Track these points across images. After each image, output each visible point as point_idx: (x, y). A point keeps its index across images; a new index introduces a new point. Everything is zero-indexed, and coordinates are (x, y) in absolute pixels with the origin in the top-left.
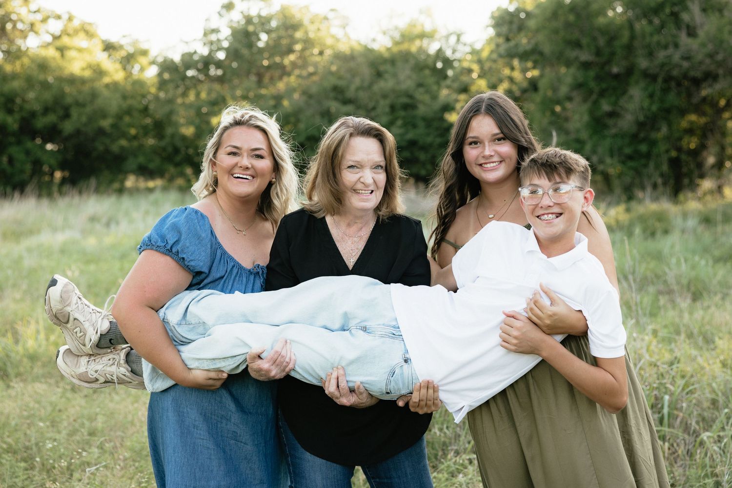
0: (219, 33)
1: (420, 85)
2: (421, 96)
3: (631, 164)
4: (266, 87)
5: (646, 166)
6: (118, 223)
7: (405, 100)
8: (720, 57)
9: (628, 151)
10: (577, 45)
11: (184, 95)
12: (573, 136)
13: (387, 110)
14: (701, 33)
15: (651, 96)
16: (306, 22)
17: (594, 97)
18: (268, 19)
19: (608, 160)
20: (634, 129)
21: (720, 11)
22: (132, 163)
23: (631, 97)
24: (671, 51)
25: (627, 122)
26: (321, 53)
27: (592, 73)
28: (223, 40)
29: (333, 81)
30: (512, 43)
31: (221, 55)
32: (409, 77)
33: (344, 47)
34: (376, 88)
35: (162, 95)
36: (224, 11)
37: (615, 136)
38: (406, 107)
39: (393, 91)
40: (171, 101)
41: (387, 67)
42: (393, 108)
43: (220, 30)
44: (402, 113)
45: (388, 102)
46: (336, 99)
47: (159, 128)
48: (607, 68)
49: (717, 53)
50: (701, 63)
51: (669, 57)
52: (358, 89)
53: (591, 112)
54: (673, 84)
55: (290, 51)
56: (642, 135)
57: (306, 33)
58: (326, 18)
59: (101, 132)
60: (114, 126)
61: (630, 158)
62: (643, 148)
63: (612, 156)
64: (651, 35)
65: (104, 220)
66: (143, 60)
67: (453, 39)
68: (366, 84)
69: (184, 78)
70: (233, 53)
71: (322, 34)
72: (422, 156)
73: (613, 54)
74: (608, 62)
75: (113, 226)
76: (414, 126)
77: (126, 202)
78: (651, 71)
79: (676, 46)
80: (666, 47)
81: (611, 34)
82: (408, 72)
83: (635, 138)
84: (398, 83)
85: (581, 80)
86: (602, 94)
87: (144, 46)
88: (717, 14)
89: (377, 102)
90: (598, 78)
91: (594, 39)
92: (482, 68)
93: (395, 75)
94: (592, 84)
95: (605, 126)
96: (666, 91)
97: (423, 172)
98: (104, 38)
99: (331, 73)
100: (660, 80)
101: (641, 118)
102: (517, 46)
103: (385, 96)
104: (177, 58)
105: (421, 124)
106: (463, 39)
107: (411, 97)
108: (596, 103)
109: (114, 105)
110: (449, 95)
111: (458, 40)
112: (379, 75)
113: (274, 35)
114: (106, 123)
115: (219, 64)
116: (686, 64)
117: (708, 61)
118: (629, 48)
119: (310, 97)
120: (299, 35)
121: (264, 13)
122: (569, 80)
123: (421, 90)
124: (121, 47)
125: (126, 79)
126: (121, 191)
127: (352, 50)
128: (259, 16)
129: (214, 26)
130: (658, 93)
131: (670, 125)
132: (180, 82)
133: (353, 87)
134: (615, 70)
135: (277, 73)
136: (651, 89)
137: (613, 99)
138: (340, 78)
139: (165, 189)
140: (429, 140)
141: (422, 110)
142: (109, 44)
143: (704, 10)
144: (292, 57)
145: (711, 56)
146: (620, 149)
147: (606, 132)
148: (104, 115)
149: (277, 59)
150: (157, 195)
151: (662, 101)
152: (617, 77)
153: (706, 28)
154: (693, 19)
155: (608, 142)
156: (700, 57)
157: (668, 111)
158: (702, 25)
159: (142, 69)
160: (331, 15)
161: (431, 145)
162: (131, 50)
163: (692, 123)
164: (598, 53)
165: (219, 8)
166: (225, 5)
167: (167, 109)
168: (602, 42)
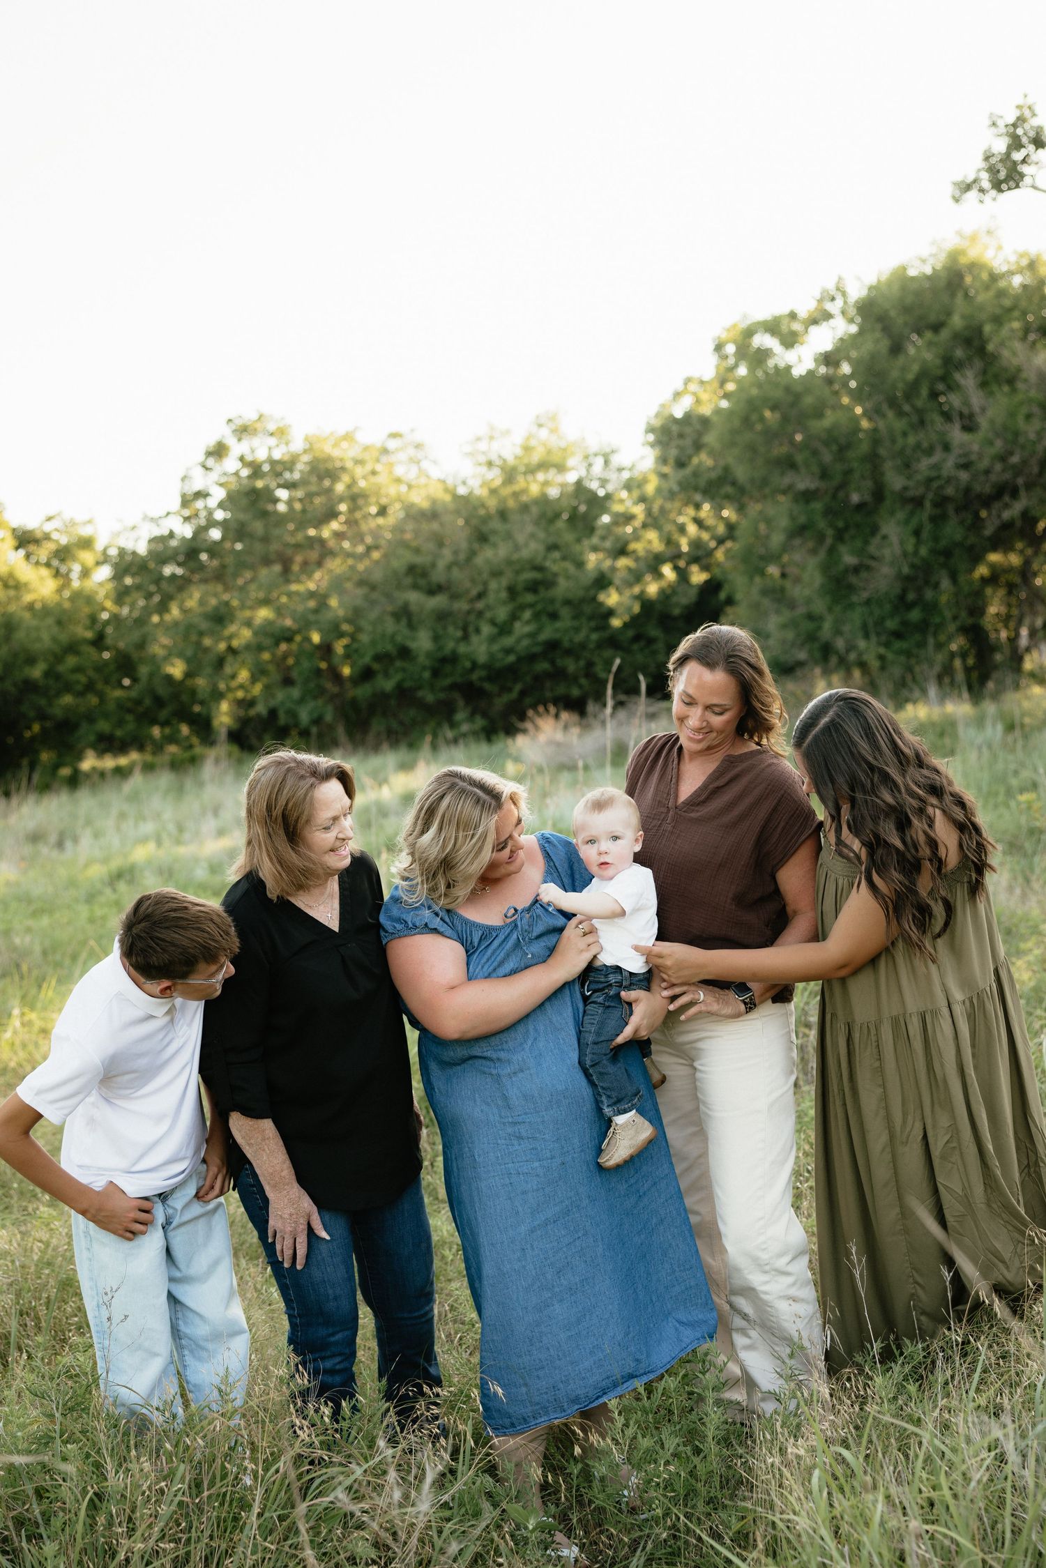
0: (208, 498)
1: (553, 547)
2: (554, 564)
3: (898, 645)
4: (298, 581)
5: (922, 644)
6: (76, 840)
7: (529, 575)
8: (1015, 459)
9: (891, 624)
10: (789, 464)
11: (163, 608)
12: (801, 610)
13: (504, 595)
14: (983, 422)
15: (917, 533)
16: (349, 465)
17: (829, 541)
18: (289, 465)
19: (862, 644)
20: (897, 590)
21: (1011, 381)
22: (86, 732)
23: (885, 537)
24: (937, 457)
25: (883, 579)
26: (383, 511)
27: (817, 506)
28: (215, 509)
29: (409, 557)
30: (688, 471)
31: (215, 534)
32: (532, 536)
33: (419, 499)
34: (479, 560)
35: (125, 611)
36: (211, 462)
37: (868, 602)
38: (533, 587)
39: (509, 562)
40: (141, 622)
41: (496, 524)
42: (512, 591)
43: (211, 493)
44: (529, 598)
45: (504, 582)
46: (415, 587)
47: (126, 665)
48: (841, 494)
49: (1011, 453)
50: (987, 472)
51: (936, 467)
52: (449, 567)
53: (826, 568)
54: (950, 510)
55: (332, 514)
56: (911, 596)
57: (354, 482)
58: (385, 451)
59: (29, 686)
60: (47, 674)
61: (898, 635)
62: (915, 615)
63: (867, 636)
64: (905, 434)
65: (53, 838)
66: (87, 557)
67: (598, 463)
68: (462, 557)
69: (159, 579)
70: (235, 530)
71: (382, 479)
72: (571, 666)
73: (848, 472)
74: (843, 486)
75: (68, 844)
76: (554, 616)
77: (85, 801)
78: (911, 493)
79: (947, 448)
80: (929, 452)
81: (842, 442)
82: (530, 528)
83: (902, 603)
84: (517, 548)
85: (802, 519)
86: (840, 536)
87: (86, 531)
88: (1006, 388)
89: (485, 584)
90: (828, 512)
91: (815, 453)
92: (649, 512)
93: (509, 536)
94: (822, 524)
95: (851, 588)
96: (938, 520)
97: (575, 692)
98: (15, 524)
99: (405, 545)
100: (928, 504)
101: (906, 570)
102: (696, 474)
103: (496, 574)
104: (142, 549)
105: (565, 612)
106: (616, 460)
107: (540, 569)
108: (832, 551)
109: (45, 638)
110: (600, 562)
111: (607, 463)
112: (482, 538)
113: (300, 494)
114: (37, 672)
115: (214, 549)
116: (964, 476)
117: (998, 467)
118: (873, 459)
119: (373, 588)
120: (340, 488)
121: (277, 455)
122: (784, 522)
123: (556, 555)
124: (47, 537)
125: (59, 590)
126: (74, 782)
127: (434, 502)
128: (273, 463)
129: (197, 485)
130: (928, 527)
131: (954, 577)
132: (153, 588)
133: (441, 564)
134: (855, 498)
135: (314, 555)
136: (914, 522)
137: (858, 543)
138: (417, 551)
139: (149, 768)
140: (579, 638)
141: (563, 587)
142: (25, 533)
143: (984, 385)
144: (335, 525)
145: (1003, 458)
146: (880, 622)
147: (855, 599)
148: (31, 660)
149: (312, 532)
150: (137, 779)
151: (936, 539)
152: (860, 507)
153: (990, 413)
154: (966, 403)
155: (856, 616)
156: (985, 463)
157: (947, 553)
158: (983, 410)
159: (85, 573)
160: (392, 444)
161: (583, 646)
162: (64, 540)
163: (993, 567)
164: (824, 474)
165: (201, 457)
166: (211, 449)
167: (135, 636)
168: (827, 457)
